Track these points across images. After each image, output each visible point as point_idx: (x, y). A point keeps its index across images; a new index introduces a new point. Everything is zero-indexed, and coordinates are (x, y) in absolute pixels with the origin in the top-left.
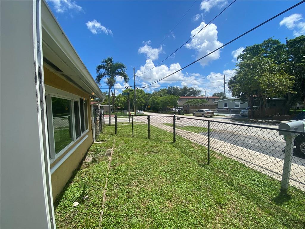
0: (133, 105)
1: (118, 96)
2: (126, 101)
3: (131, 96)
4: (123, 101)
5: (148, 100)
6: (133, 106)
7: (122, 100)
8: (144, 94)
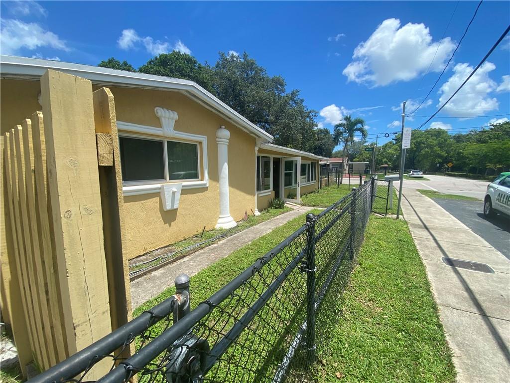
7: (389, 153)
8: (444, 139)
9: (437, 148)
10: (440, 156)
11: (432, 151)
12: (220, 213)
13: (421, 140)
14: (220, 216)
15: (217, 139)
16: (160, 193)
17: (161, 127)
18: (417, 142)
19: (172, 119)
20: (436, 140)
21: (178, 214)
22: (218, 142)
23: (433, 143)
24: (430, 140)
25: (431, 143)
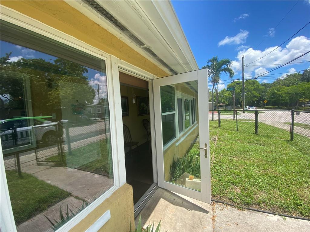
0: (241, 100)
1: (221, 92)
2: (231, 96)
3: (237, 90)
4: (228, 96)
5: (265, 92)
6: (240, 102)
7: (225, 96)
8: (257, 86)
9: (254, 92)
11: (252, 94)
20: (253, 87)
23: (251, 88)
24: (249, 87)
25: (250, 89)
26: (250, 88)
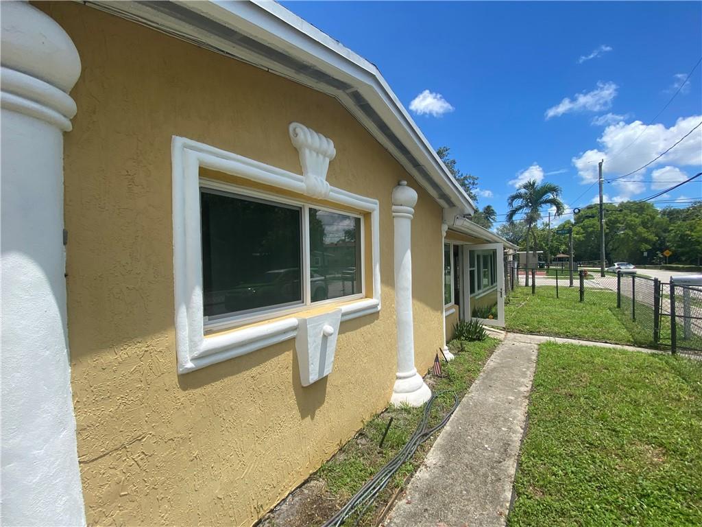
8: (650, 215)
9: (640, 229)
10: (646, 241)
11: (636, 234)
12: (398, 366)
13: (615, 218)
14: (399, 374)
15: (394, 208)
16: (294, 339)
17: (301, 174)
18: (610, 220)
19: (325, 155)
20: (637, 217)
21: (328, 389)
22: (394, 214)
23: (635, 221)
24: (629, 218)
25: (633, 223)
26: (632, 221)
